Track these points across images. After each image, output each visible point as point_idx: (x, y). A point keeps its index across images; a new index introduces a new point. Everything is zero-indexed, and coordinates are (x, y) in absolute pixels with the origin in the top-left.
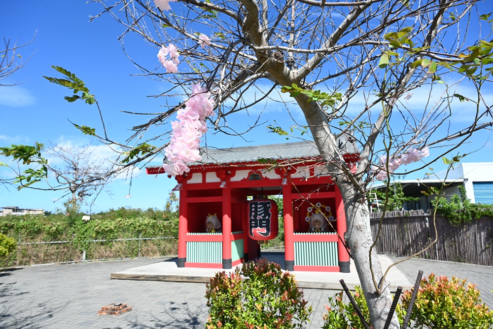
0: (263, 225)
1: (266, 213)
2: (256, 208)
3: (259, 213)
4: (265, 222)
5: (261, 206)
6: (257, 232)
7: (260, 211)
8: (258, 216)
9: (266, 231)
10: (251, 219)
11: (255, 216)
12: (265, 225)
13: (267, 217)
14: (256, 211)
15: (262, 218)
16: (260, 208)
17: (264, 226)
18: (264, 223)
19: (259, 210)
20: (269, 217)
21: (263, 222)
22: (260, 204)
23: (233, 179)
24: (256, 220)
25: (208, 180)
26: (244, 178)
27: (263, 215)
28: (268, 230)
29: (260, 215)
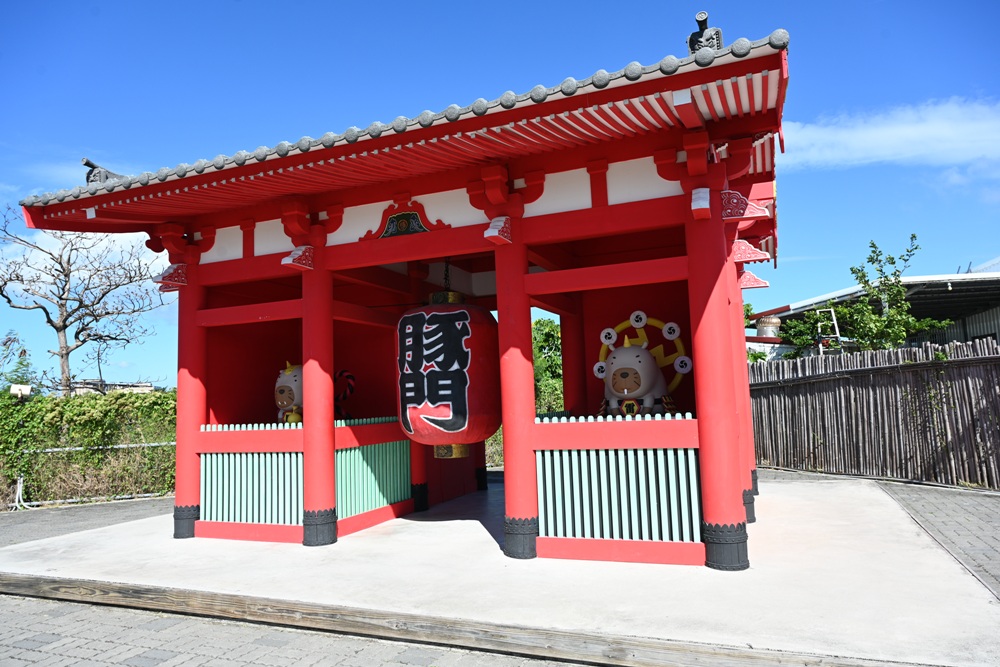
0: (442, 392)
1: (453, 352)
2: (417, 336)
3: (426, 353)
4: (449, 382)
5: (434, 327)
6: (422, 416)
7: (429, 347)
8: (425, 363)
9: (451, 414)
10: (403, 374)
11: (415, 365)
12: (448, 392)
13: (456, 366)
14: (418, 346)
15: (437, 369)
16: (429, 335)
17: (444, 398)
18: (445, 387)
19: (425, 342)
20: (463, 365)
21: (441, 382)
22: (430, 322)
23: (335, 239)
24: (417, 377)
25: (261, 248)
26: (369, 232)
27: (440, 359)
28: (459, 412)
29: (430, 358)
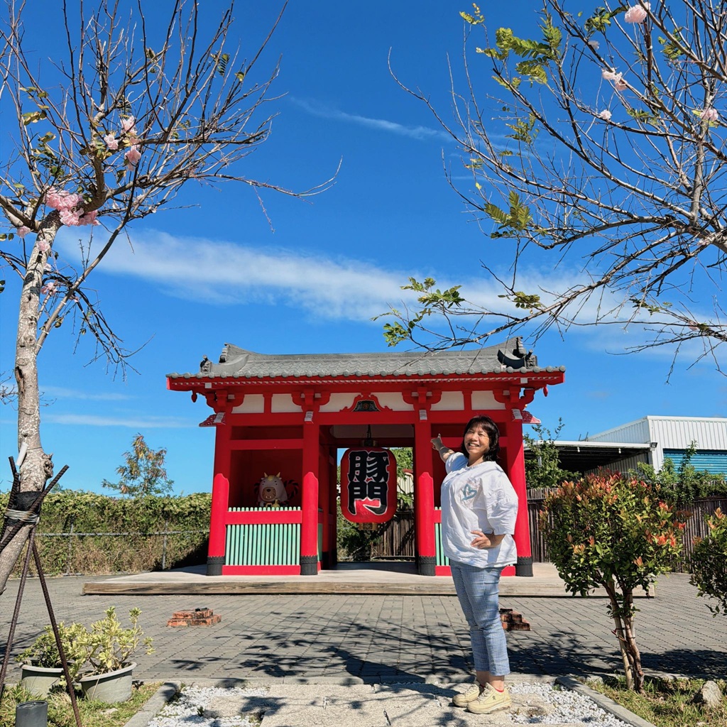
0: (376, 493)
1: (382, 472)
2: (363, 462)
3: (368, 472)
4: (379, 488)
5: (373, 459)
6: (364, 505)
7: (370, 469)
8: (367, 477)
9: (380, 504)
10: (352, 483)
11: (361, 477)
12: (379, 493)
13: (383, 480)
14: (363, 469)
15: (374, 481)
16: (370, 463)
17: (377, 496)
18: (377, 491)
19: (368, 466)
20: (386, 480)
21: (376, 488)
22: (371, 455)
23: (324, 408)
24: (362, 484)
25: (275, 409)
26: (346, 407)
27: (375, 475)
28: (384, 503)
29: (370, 475)
